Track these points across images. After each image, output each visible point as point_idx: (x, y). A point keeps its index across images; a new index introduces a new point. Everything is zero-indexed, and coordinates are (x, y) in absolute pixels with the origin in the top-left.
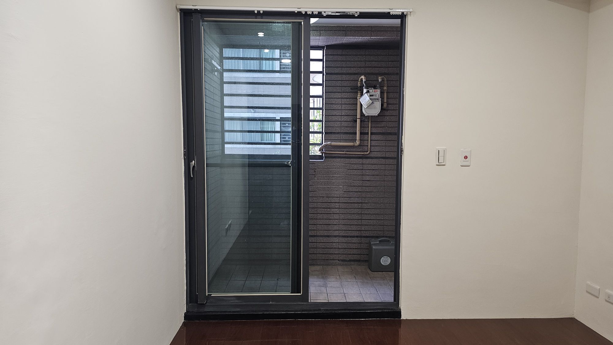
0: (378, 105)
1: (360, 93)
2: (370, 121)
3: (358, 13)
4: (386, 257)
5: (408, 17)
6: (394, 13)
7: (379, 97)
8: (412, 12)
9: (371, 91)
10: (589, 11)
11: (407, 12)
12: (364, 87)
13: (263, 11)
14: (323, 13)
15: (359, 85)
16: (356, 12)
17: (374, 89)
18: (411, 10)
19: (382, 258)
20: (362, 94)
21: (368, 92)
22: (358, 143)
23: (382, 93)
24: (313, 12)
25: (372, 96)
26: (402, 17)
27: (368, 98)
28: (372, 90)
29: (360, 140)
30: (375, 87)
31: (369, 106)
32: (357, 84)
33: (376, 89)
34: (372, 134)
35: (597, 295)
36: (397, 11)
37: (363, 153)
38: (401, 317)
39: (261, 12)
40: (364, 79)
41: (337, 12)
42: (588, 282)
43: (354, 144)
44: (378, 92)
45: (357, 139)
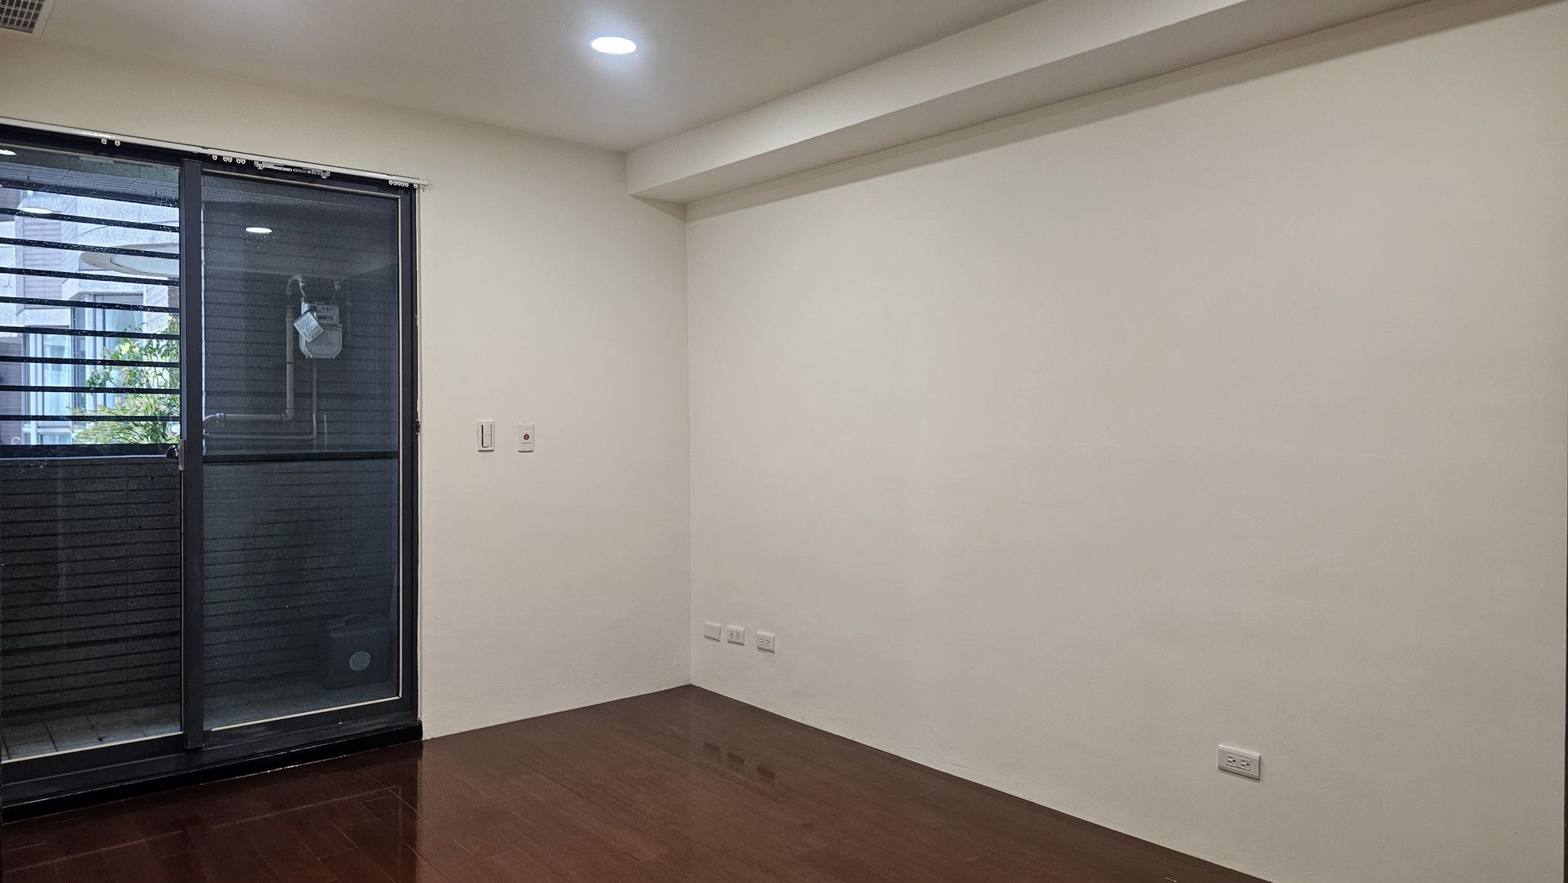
0: (336, 337)
1: (291, 310)
2: (315, 369)
3: (328, 174)
4: (361, 652)
5: (419, 192)
6: (396, 184)
7: (338, 322)
8: (427, 185)
9: (319, 307)
10: (685, 220)
11: (419, 185)
12: (303, 299)
13: (122, 142)
14: (257, 165)
15: (289, 293)
16: (325, 172)
17: (326, 304)
18: (425, 183)
19: (354, 656)
20: (297, 315)
21: (311, 310)
22: (289, 413)
23: (342, 313)
24: (234, 159)
25: (324, 318)
26: (411, 190)
27: (315, 323)
28: (321, 307)
29: (295, 409)
30: (326, 300)
31: (317, 340)
32: (285, 290)
33: (330, 304)
34: (319, 395)
35: (717, 637)
36: (404, 182)
37: (301, 438)
38: (422, 736)
39: (117, 143)
40: (302, 282)
41: (285, 166)
42: (707, 622)
43: (281, 416)
44: (334, 312)
45: (288, 407)
